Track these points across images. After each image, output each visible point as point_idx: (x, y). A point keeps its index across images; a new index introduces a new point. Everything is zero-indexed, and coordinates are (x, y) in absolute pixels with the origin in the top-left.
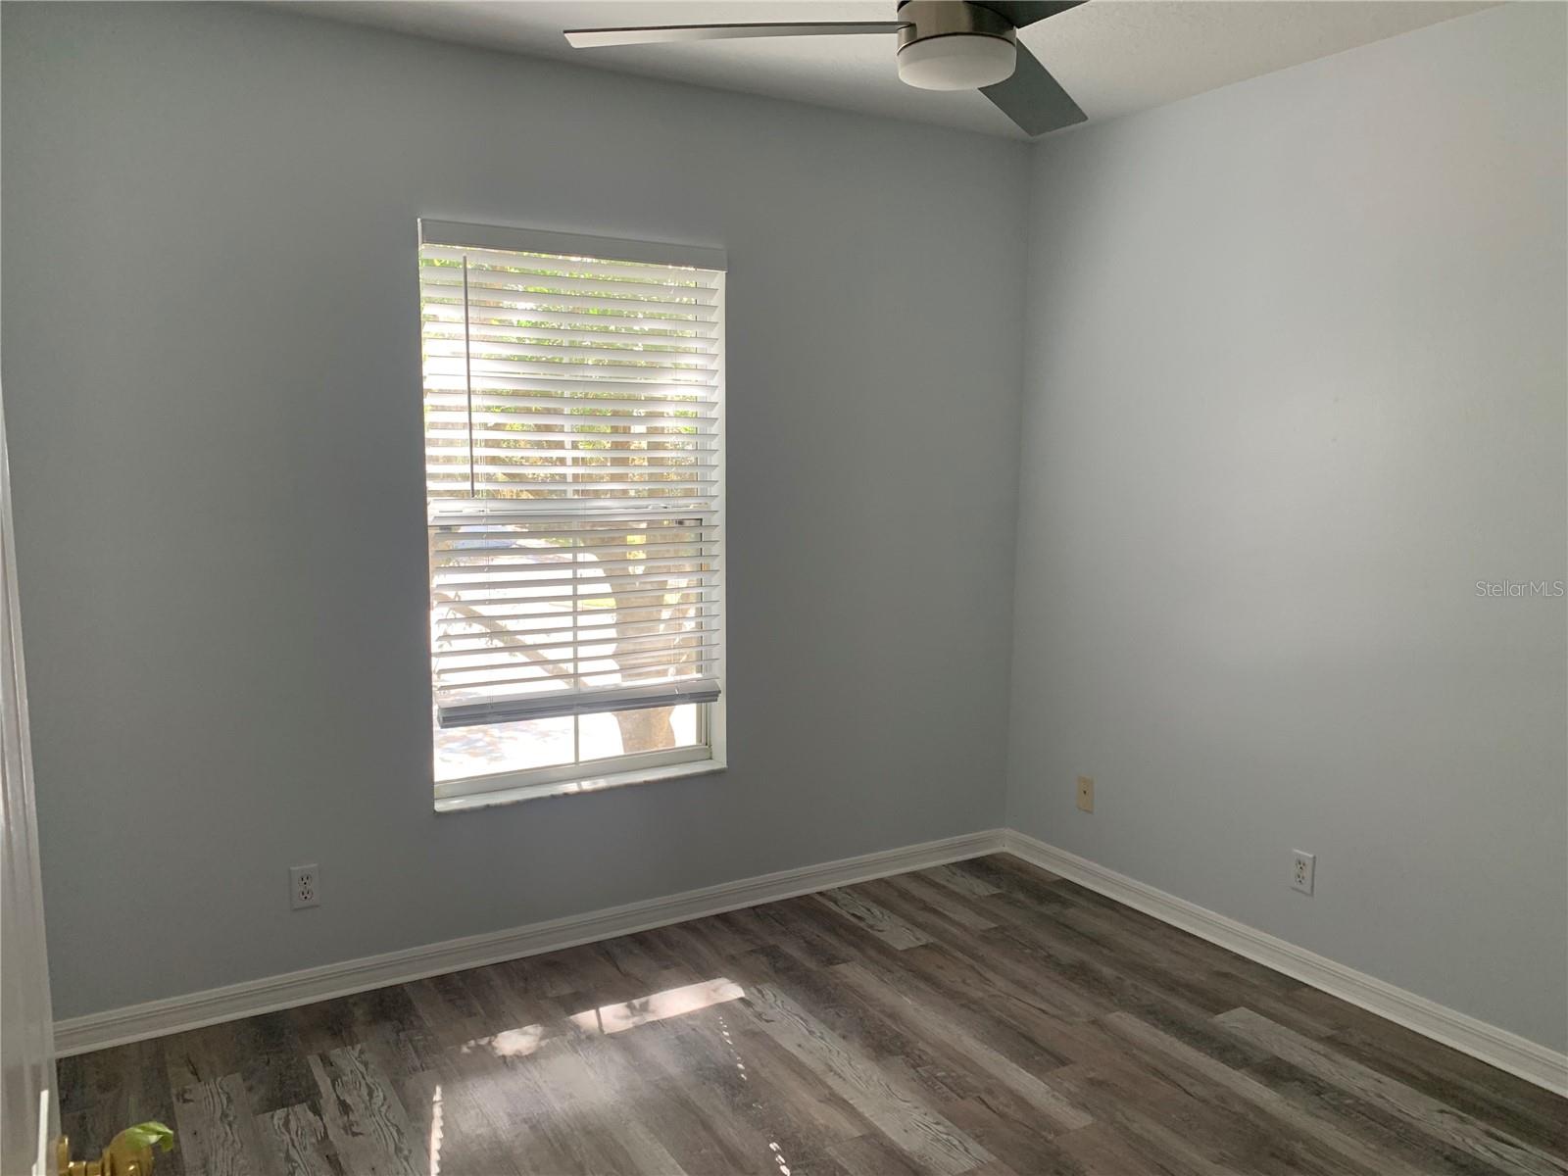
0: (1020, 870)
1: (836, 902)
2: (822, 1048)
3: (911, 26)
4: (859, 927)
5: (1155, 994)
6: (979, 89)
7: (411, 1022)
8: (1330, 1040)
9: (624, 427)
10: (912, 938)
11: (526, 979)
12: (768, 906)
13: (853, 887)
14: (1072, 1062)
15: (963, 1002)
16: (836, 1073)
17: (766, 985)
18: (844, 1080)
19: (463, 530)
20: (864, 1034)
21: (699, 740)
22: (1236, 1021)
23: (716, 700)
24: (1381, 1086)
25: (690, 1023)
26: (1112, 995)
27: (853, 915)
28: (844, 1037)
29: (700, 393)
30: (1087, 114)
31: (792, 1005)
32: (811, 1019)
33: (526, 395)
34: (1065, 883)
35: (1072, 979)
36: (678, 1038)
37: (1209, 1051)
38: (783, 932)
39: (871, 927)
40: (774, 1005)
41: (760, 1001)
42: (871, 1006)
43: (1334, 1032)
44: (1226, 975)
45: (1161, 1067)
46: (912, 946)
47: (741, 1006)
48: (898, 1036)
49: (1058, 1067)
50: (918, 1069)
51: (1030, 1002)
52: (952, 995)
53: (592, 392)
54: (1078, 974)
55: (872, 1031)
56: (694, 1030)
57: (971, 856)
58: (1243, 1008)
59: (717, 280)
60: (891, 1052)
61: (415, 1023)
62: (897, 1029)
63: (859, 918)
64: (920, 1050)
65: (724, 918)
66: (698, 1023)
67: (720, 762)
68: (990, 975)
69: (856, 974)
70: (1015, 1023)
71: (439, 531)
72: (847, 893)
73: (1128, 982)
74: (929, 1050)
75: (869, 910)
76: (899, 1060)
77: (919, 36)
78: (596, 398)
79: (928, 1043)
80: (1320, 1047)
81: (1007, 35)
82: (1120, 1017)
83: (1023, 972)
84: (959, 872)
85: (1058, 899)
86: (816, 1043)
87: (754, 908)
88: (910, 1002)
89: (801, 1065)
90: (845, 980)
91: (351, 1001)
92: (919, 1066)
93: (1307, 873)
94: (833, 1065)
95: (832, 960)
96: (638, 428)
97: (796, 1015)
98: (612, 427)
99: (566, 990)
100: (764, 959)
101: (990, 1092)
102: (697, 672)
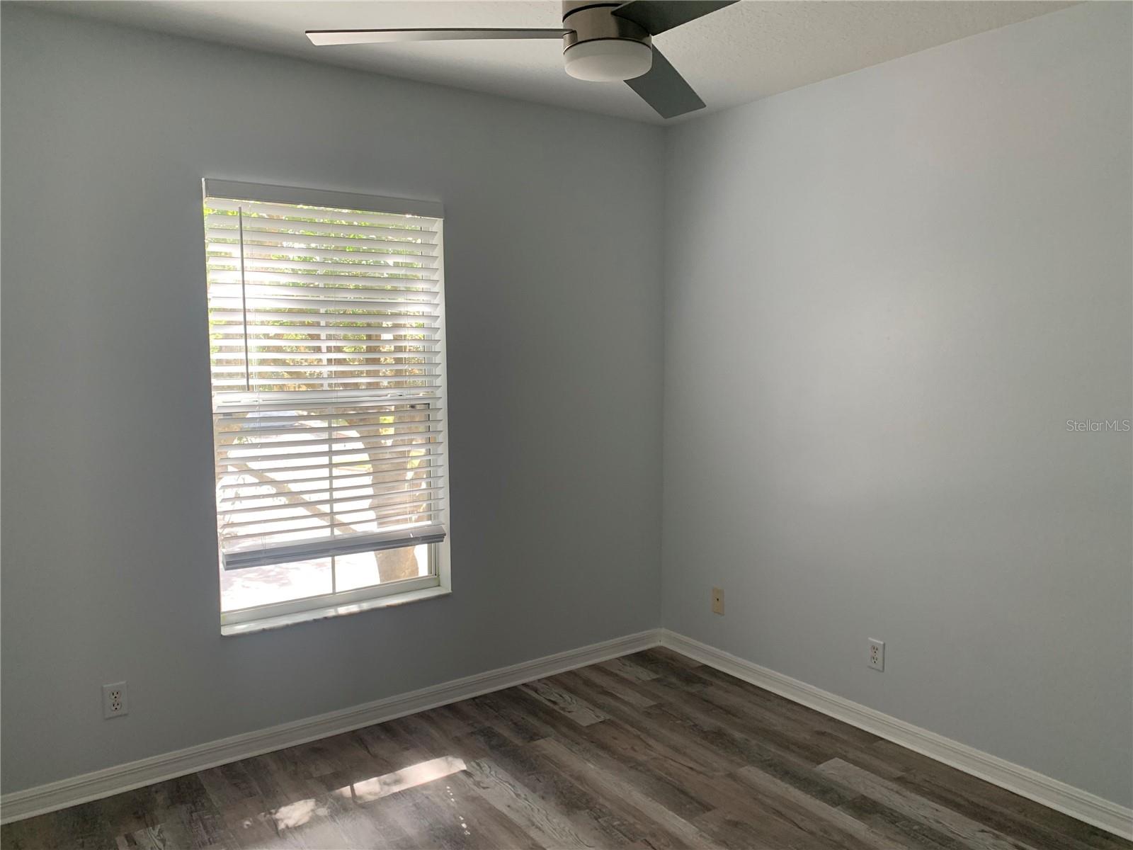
0: (672, 659)
1: (536, 691)
2: (526, 808)
3: (573, 32)
4: (554, 710)
5: (773, 750)
6: (625, 81)
7: (203, 805)
8: (899, 780)
9: (376, 336)
10: (593, 716)
11: (296, 763)
12: (485, 696)
13: (549, 678)
14: (714, 808)
15: (632, 765)
16: (537, 827)
17: (483, 759)
18: (543, 832)
19: (249, 415)
20: (558, 793)
21: (430, 572)
22: (833, 769)
23: (442, 541)
24: (938, 813)
25: (424, 792)
26: (742, 753)
27: (550, 700)
28: (543, 798)
29: (427, 309)
30: (706, 104)
31: (503, 774)
32: (518, 785)
33: (301, 312)
34: (705, 668)
35: (712, 743)
36: (415, 805)
37: (814, 793)
38: (496, 716)
39: (563, 709)
40: (489, 775)
41: (478, 772)
42: (563, 772)
43: (904, 773)
44: (823, 734)
45: (780, 808)
46: (593, 722)
47: (463, 777)
48: (584, 794)
49: (704, 812)
50: (600, 820)
51: (682, 762)
52: (624, 760)
53: (350, 310)
54: (717, 738)
55: (564, 792)
56: (427, 798)
57: (638, 650)
58: (836, 758)
59: (437, 225)
60: (579, 808)
61: (205, 804)
62: (583, 789)
63: (554, 703)
64: (600, 804)
65: (449, 707)
66: (430, 792)
67: (446, 588)
68: (652, 742)
69: (551, 746)
70: (671, 779)
71: (222, 417)
72: (544, 684)
73: (754, 742)
74: (607, 804)
75: (561, 696)
76: (584, 814)
77: (579, 40)
78: (354, 314)
79: (606, 798)
80: (894, 786)
81: (645, 40)
82: (749, 771)
83: (677, 739)
84: (627, 663)
85: (700, 681)
86: (522, 803)
87: (474, 699)
88: (592, 767)
89: (510, 822)
90: (544, 752)
91: (154, 789)
92: (600, 817)
93: (879, 655)
94: (534, 820)
95: (533, 736)
96: (387, 336)
97: (506, 782)
98: (367, 336)
99: (327, 771)
100: (482, 739)
101: (653, 835)
102: (428, 520)
